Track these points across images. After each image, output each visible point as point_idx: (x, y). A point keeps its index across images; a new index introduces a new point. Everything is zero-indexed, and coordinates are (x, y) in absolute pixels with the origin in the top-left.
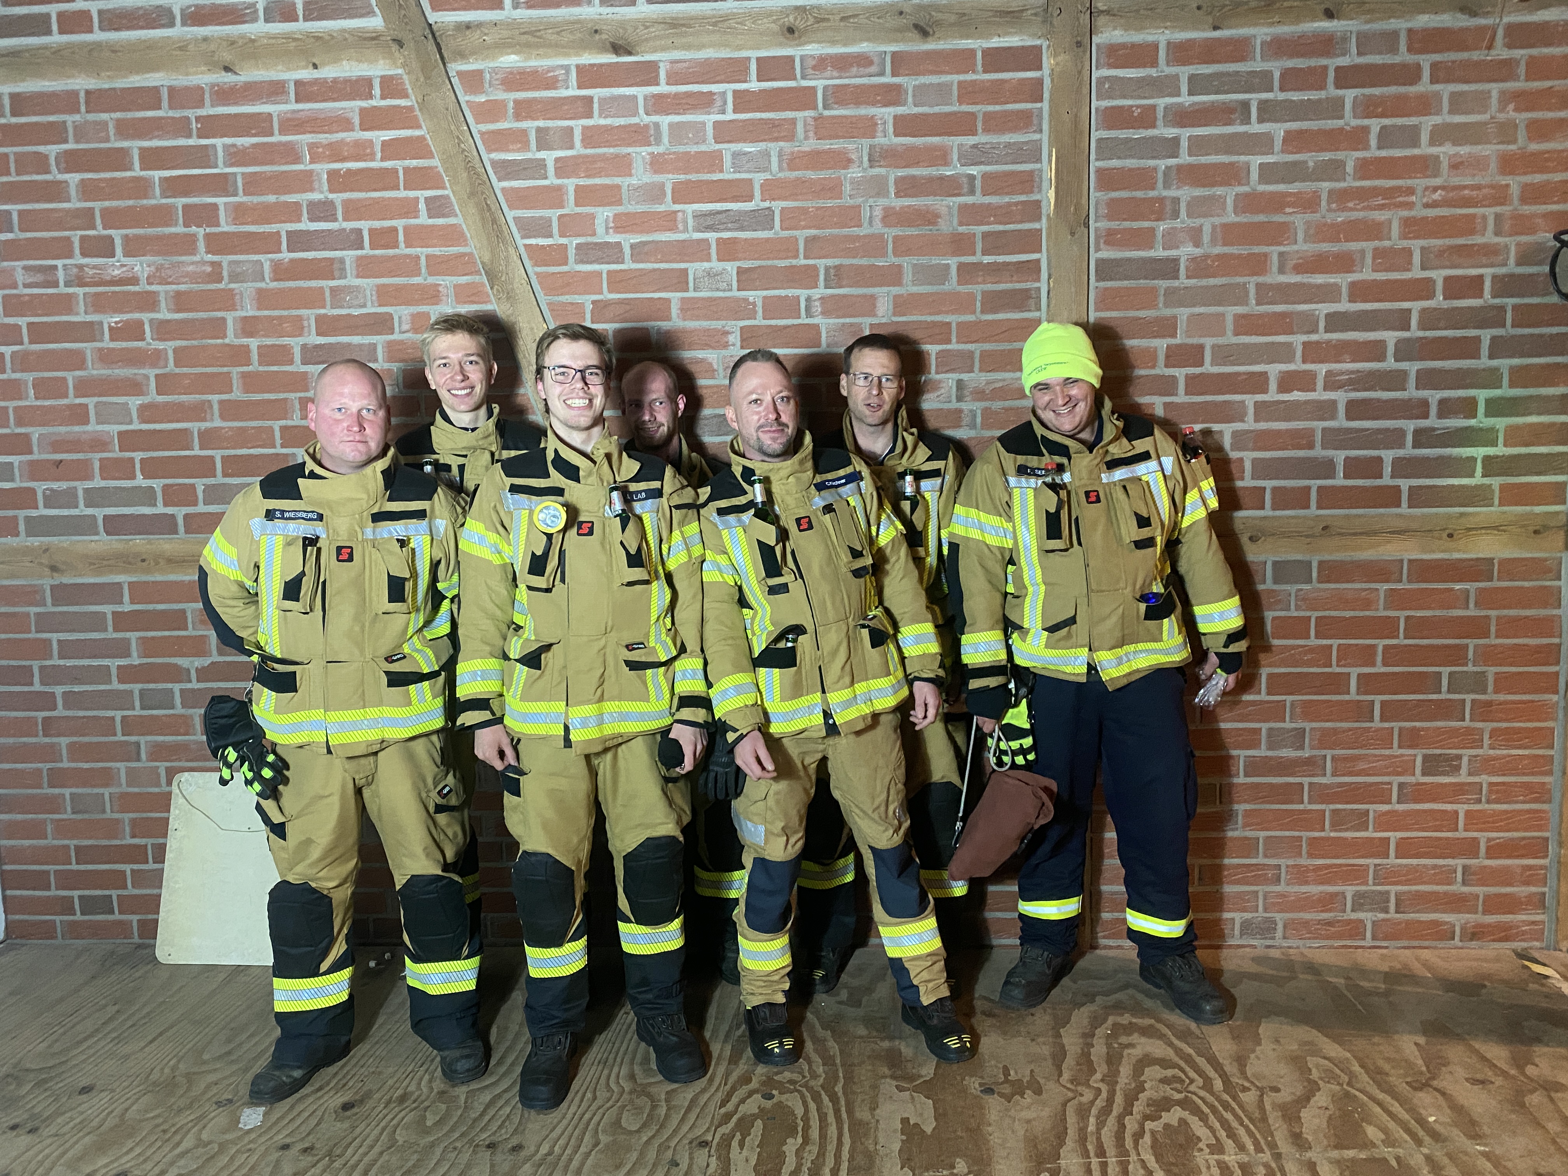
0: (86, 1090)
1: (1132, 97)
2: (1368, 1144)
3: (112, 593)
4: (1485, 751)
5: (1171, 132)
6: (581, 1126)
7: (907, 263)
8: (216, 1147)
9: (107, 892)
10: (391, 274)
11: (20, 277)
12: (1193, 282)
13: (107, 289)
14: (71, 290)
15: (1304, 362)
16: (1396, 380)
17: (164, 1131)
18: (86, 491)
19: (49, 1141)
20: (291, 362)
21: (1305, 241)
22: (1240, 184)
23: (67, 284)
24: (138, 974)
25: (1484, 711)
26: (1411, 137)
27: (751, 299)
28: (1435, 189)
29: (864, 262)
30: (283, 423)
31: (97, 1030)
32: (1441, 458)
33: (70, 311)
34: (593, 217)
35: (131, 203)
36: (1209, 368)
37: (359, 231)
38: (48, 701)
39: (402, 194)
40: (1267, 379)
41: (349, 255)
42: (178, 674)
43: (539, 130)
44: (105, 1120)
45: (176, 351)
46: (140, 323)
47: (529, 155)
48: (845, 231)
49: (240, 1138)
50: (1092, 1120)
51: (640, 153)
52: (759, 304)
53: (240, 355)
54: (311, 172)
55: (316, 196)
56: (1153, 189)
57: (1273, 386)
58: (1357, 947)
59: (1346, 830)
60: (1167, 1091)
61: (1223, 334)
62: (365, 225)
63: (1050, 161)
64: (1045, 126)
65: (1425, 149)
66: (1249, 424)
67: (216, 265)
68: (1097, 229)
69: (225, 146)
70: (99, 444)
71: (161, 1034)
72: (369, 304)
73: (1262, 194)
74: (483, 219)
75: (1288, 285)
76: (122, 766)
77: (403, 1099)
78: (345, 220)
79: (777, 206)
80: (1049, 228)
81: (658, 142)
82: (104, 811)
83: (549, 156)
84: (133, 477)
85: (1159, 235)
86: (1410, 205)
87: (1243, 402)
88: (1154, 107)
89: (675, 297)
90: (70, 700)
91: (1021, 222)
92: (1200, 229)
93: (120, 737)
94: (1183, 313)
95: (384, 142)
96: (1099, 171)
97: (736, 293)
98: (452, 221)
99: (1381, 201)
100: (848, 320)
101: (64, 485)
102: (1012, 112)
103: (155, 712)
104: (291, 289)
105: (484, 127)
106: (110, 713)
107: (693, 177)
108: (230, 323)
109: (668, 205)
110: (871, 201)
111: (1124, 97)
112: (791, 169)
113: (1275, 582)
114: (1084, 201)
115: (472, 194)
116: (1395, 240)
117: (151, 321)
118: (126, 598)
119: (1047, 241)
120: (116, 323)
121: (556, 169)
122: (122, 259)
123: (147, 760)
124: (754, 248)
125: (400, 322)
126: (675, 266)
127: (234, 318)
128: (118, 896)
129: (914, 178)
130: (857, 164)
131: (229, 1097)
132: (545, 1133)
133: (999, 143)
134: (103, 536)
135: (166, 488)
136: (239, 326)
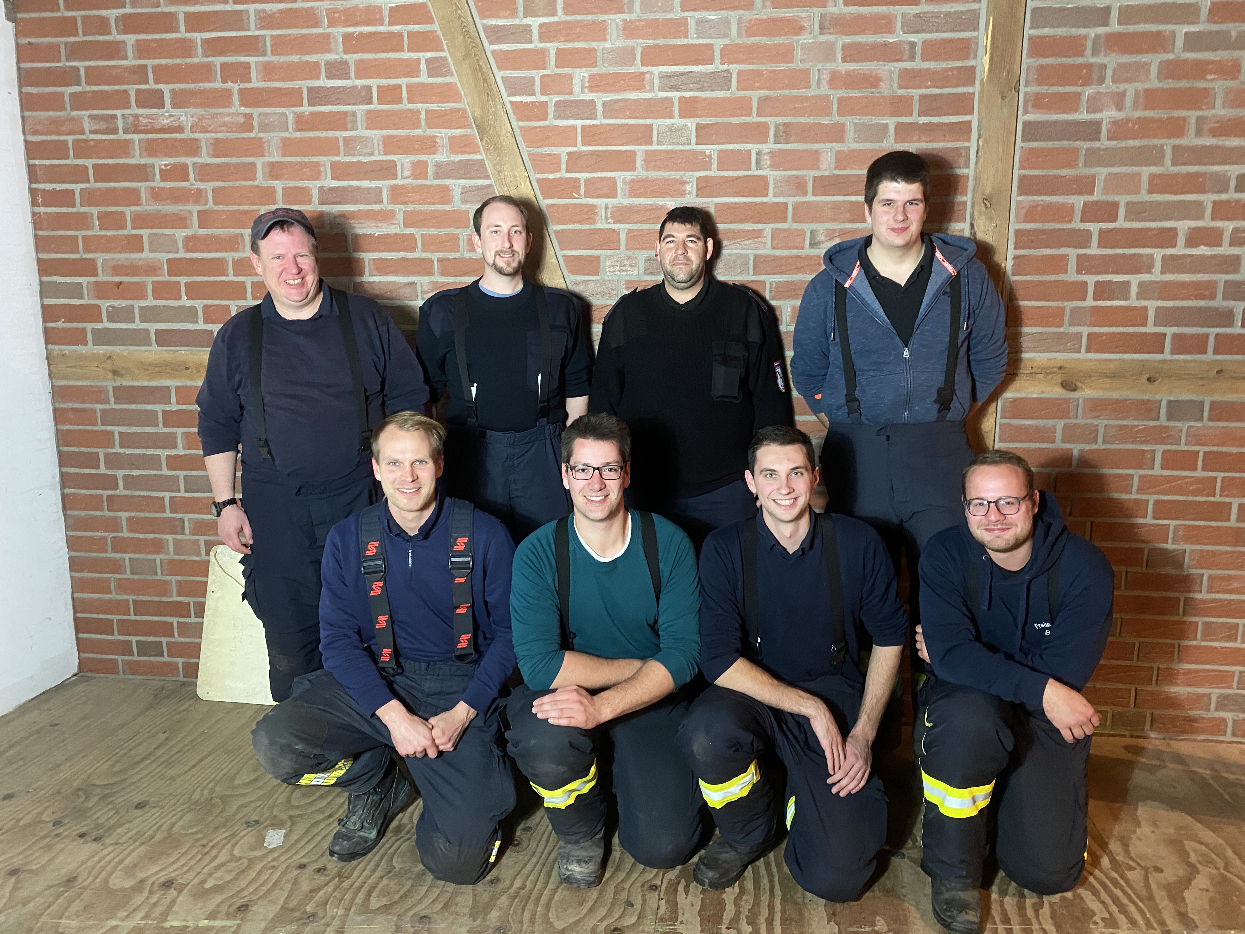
0: (140, 806)
3: (161, 395)
6: (548, 865)
7: (849, 122)
8: (245, 861)
9: (158, 639)
10: (396, 126)
11: (87, 126)
12: (1113, 143)
13: (158, 136)
14: (128, 137)
15: (1213, 219)
17: (204, 846)
18: (141, 308)
19: (111, 848)
20: (310, 202)
21: (1224, 106)
22: (1165, 52)
23: (125, 132)
24: (182, 708)
27: (708, 152)
29: (811, 120)
31: (151, 753)
33: (127, 155)
34: (570, 77)
35: (178, 61)
36: (1121, 223)
37: (369, 88)
38: (112, 482)
39: (406, 55)
40: (1177, 234)
41: (360, 109)
44: (156, 832)
45: (214, 190)
46: (185, 167)
47: (517, 21)
48: (795, 92)
49: (265, 856)
51: (615, 20)
52: (715, 156)
53: (268, 195)
54: (328, 35)
55: (332, 57)
56: (1082, 54)
57: (1181, 240)
58: (1217, 742)
59: (1216, 640)
61: (1137, 192)
62: (374, 83)
63: (987, 30)
66: (1156, 275)
67: (248, 117)
68: (1026, 94)
69: (257, 12)
70: (152, 269)
71: (201, 761)
72: (376, 152)
73: (1185, 61)
74: (475, 77)
75: (1205, 147)
76: (170, 537)
78: (358, 77)
79: (735, 68)
80: (982, 92)
81: (631, 10)
82: (156, 574)
83: (535, 22)
84: (180, 299)
85: (1085, 99)
87: (1152, 256)
89: (640, 149)
90: (130, 482)
91: (957, 86)
92: (1123, 95)
93: (168, 514)
94: (1102, 172)
95: (391, 8)
96: (1031, 38)
97: (694, 147)
98: (448, 80)
100: (794, 173)
101: (124, 303)
103: (196, 495)
104: (311, 139)
106: (161, 494)
107: (661, 42)
108: (259, 167)
109: (638, 67)
110: (820, 66)
112: (749, 34)
113: (1169, 419)
114: (1017, 66)
115: (467, 56)
117: (194, 164)
118: (174, 399)
119: (979, 104)
120: (166, 165)
121: (540, 35)
122: (171, 110)
123: (190, 534)
124: (713, 107)
125: (402, 169)
126: (641, 121)
127: (263, 163)
128: (167, 643)
129: (859, 45)
130: (809, 31)
131: (256, 819)
132: (518, 868)
133: (940, 13)
134: (155, 347)
135: (206, 307)
136: (267, 170)
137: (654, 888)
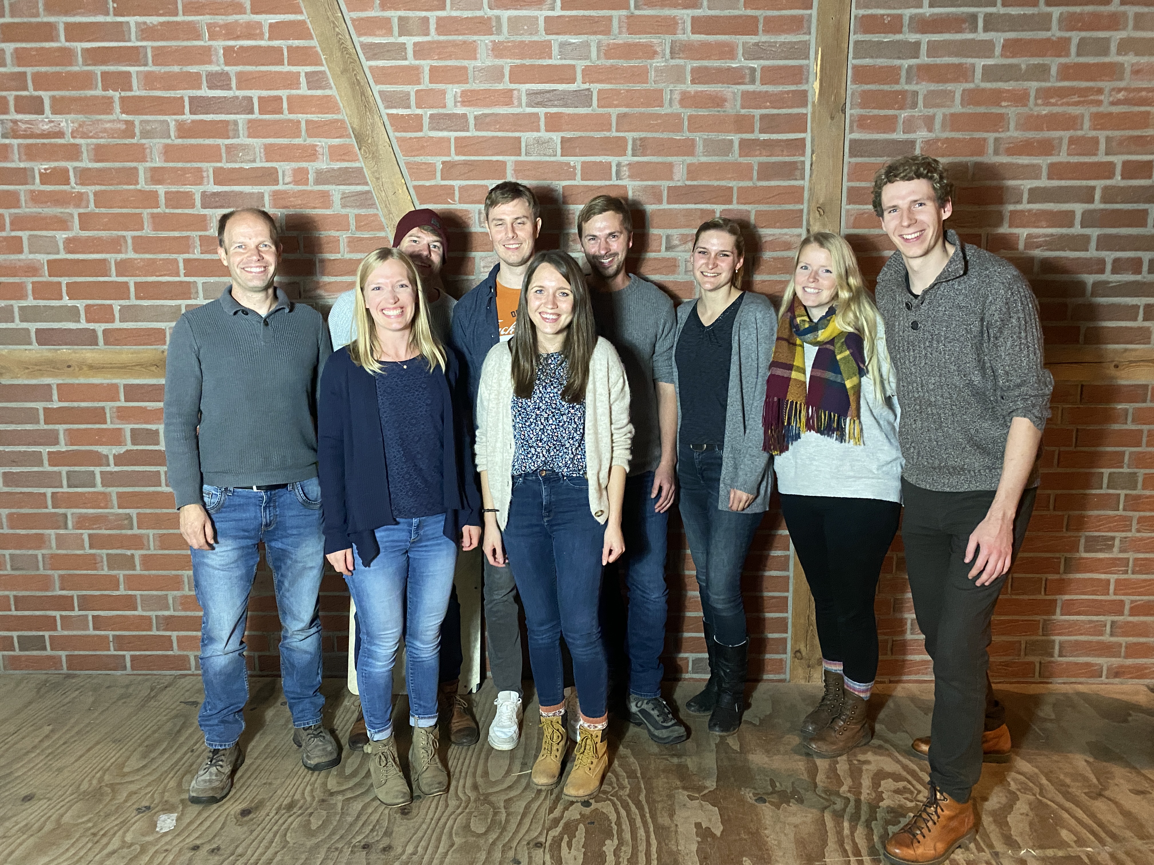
0: (27, 798)
1: (884, 8)
2: (1063, 844)
3: (43, 392)
4: (1132, 534)
5: (913, 37)
6: (438, 830)
7: (699, 137)
8: (138, 848)
9: (41, 633)
10: (277, 135)
13: (38, 141)
14: (7, 141)
15: (1010, 226)
16: (1082, 243)
18: (21, 308)
20: (193, 206)
21: (1016, 129)
22: (966, 82)
23: (4, 136)
24: (68, 700)
25: (1134, 503)
26: (1103, 46)
27: (572, 164)
28: (1120, 90)
29: (665, 135)
30: (186, 256)
31: (35, 747)
32: (1113, 305)
33: (6, 159)
34: (443, 93)
35: (58, 69)
37: (250, 99)
39: (286, 68)
41: (241, 118)
42: (100, 460)
43: (400, 18)
44: (44, 825)
45: (96, 194)
46: (65, 171)
47: (391, 40)
48: (649, 110)
49: (158, 840)
50: (846, 824)
51: (484, 41)
52: (579, 167)
53: (151, 198)
54: (209, 48)
55: (213, 68)
56: (897, 82)
58: (1028, 683)
59: (1022, 594)
60: (900, 800)
62: (255, 94)
63: (816, 59)
64: (813, 30)
65: (1113, 58)
67: (130, 124)
68: (851, 115)
69: (137, 24)
70: (32, 270)
71: (88, 750)
72: (258, 160)
73: (984, 90)
74: (353, 90)
75: (1001, 164)
76: (52, 532)
77: (290, 806)
78: (238, 88)
79: (595, 87)
80: (813, 113)
81: (499, 32)
82: (38, 569)
83: (409, 41)
84: (61, 298)
85: (901, 121)
86: (1099, 103)
88: (900, 17)
89: (510, 159)
90: (10, 478)
91: (792, 107)
92: (933, 118)
93: (51, 510)
95: (271, 25)
96: (854, 67)
97: (559, 158)
98: (328, 92)
99: (1076, 99)
100: (650, 183)
101: (2, 303)
102: (788, 17)
103: (79, 490)
104: (193, 145)
105: (355, 15)
106: (42, 490)
107: (527, 62)
108: (141, 172)
109: (506, 84)
110: (671, 87)
111: (878, 7)
112: (608, 57)
114: (843, 92)
115: (344, 71)
116: (1086, 131)
117: (75, 168)
118: (55, 397)
119: (812, 123)
120: (45, 169)
121: (414, 52)
122: (50, 116)
123: (74, 528)
124: (575, 122)
125: (284, 176)
126: (510, 134)
127: (145, 168)
128: (50, 636)
129: (706, 68)
130: (661, 55)
131: (147, 804)
132: (409, 836)
133: (776, 42)
134: (35, 346)
135: (88, 307)
136: (149, 175)
137: (539, 845)
